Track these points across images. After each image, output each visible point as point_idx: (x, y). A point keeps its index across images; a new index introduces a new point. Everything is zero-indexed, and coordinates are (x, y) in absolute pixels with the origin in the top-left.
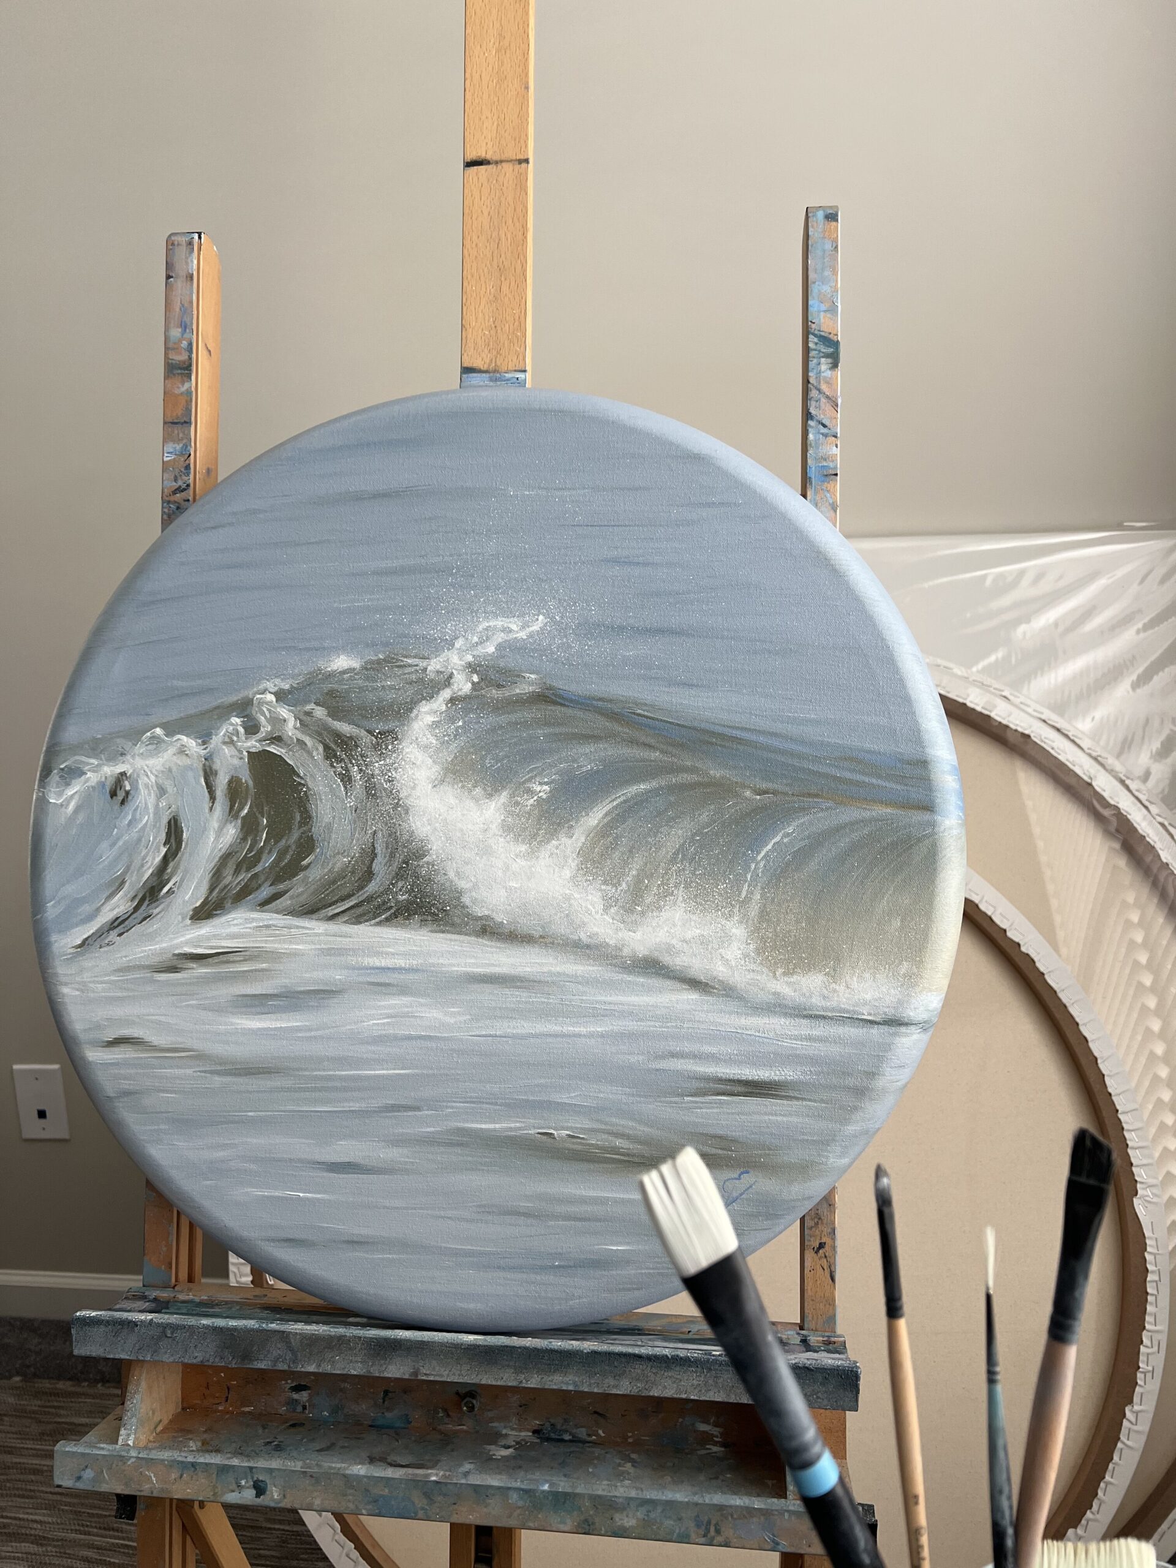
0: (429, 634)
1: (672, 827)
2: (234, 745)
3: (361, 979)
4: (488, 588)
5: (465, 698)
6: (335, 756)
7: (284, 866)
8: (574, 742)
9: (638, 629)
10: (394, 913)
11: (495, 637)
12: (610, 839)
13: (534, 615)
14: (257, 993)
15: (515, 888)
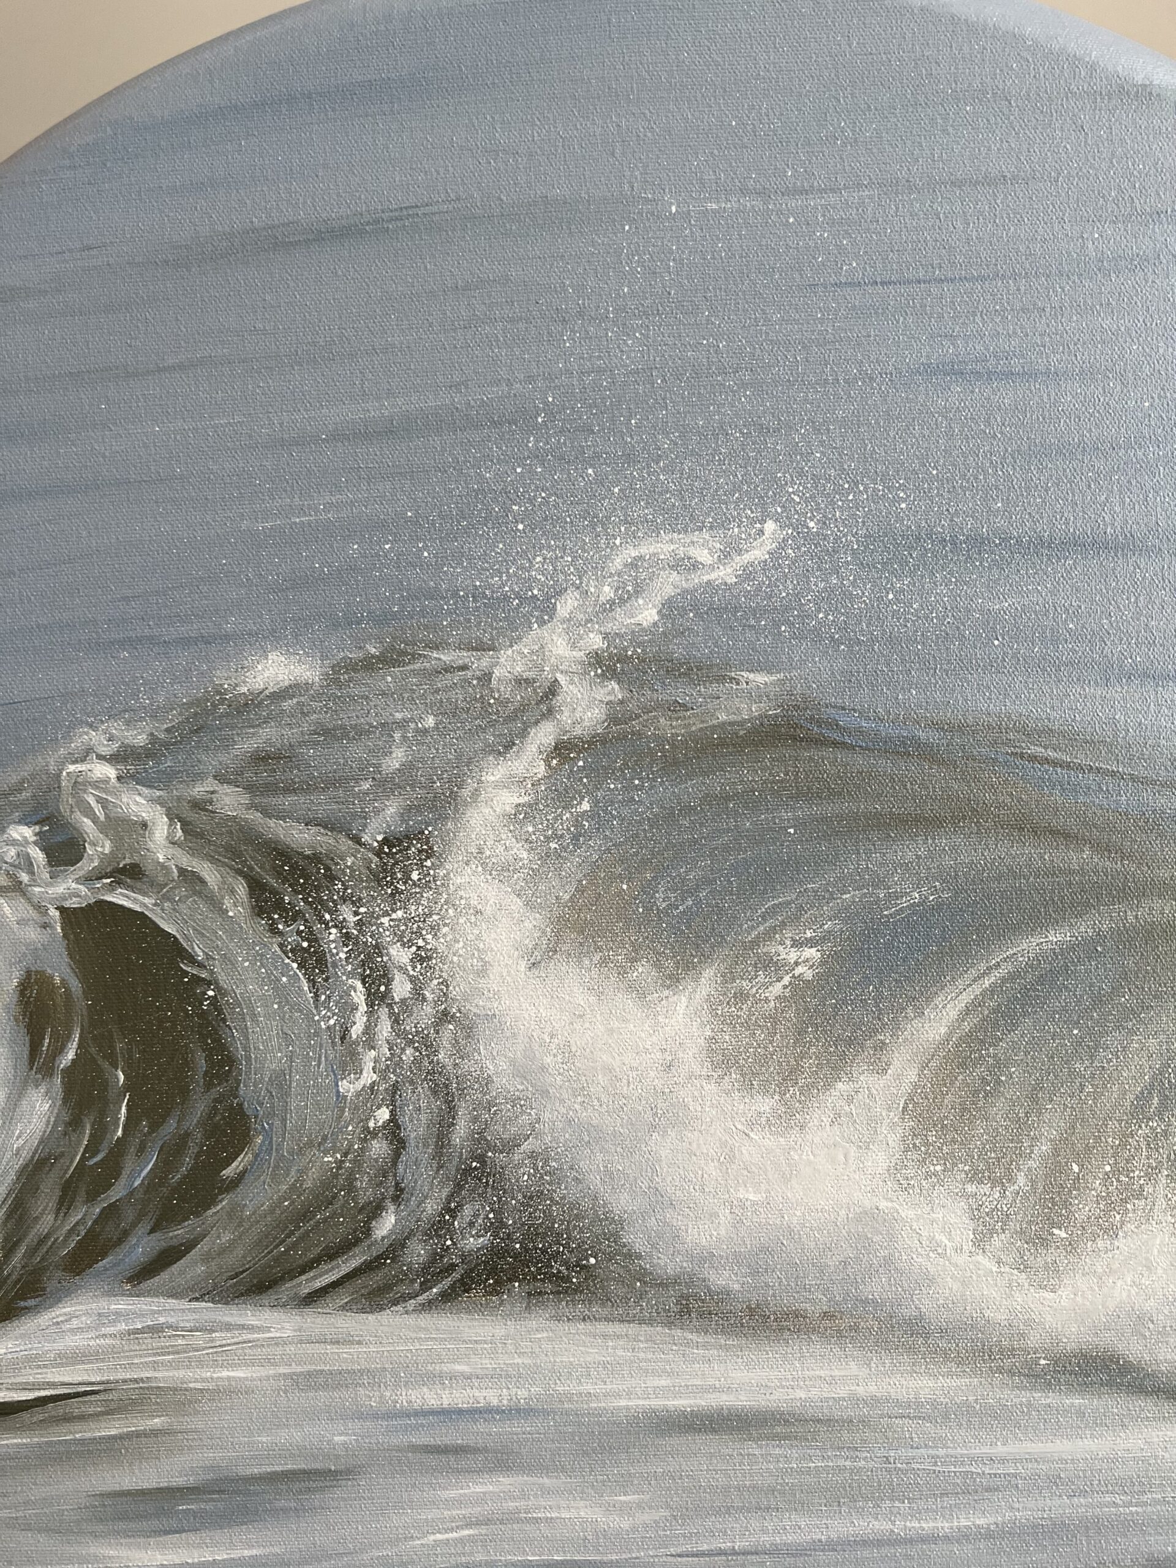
0: (490, 586)
1: (1132, 1032)
2: (24, 893)
3: (395, 1441)
4: (630, 458)
5: (592, 744)
6: (279, 906)
7: (180, 1183)
8: (874, 836)
9: (1019, 542)
10: (461, 1280)
11: (657, 583)
12: (980, 1070)
13: (753, 521)
14: (146, 1485)
15: (754, 1203)
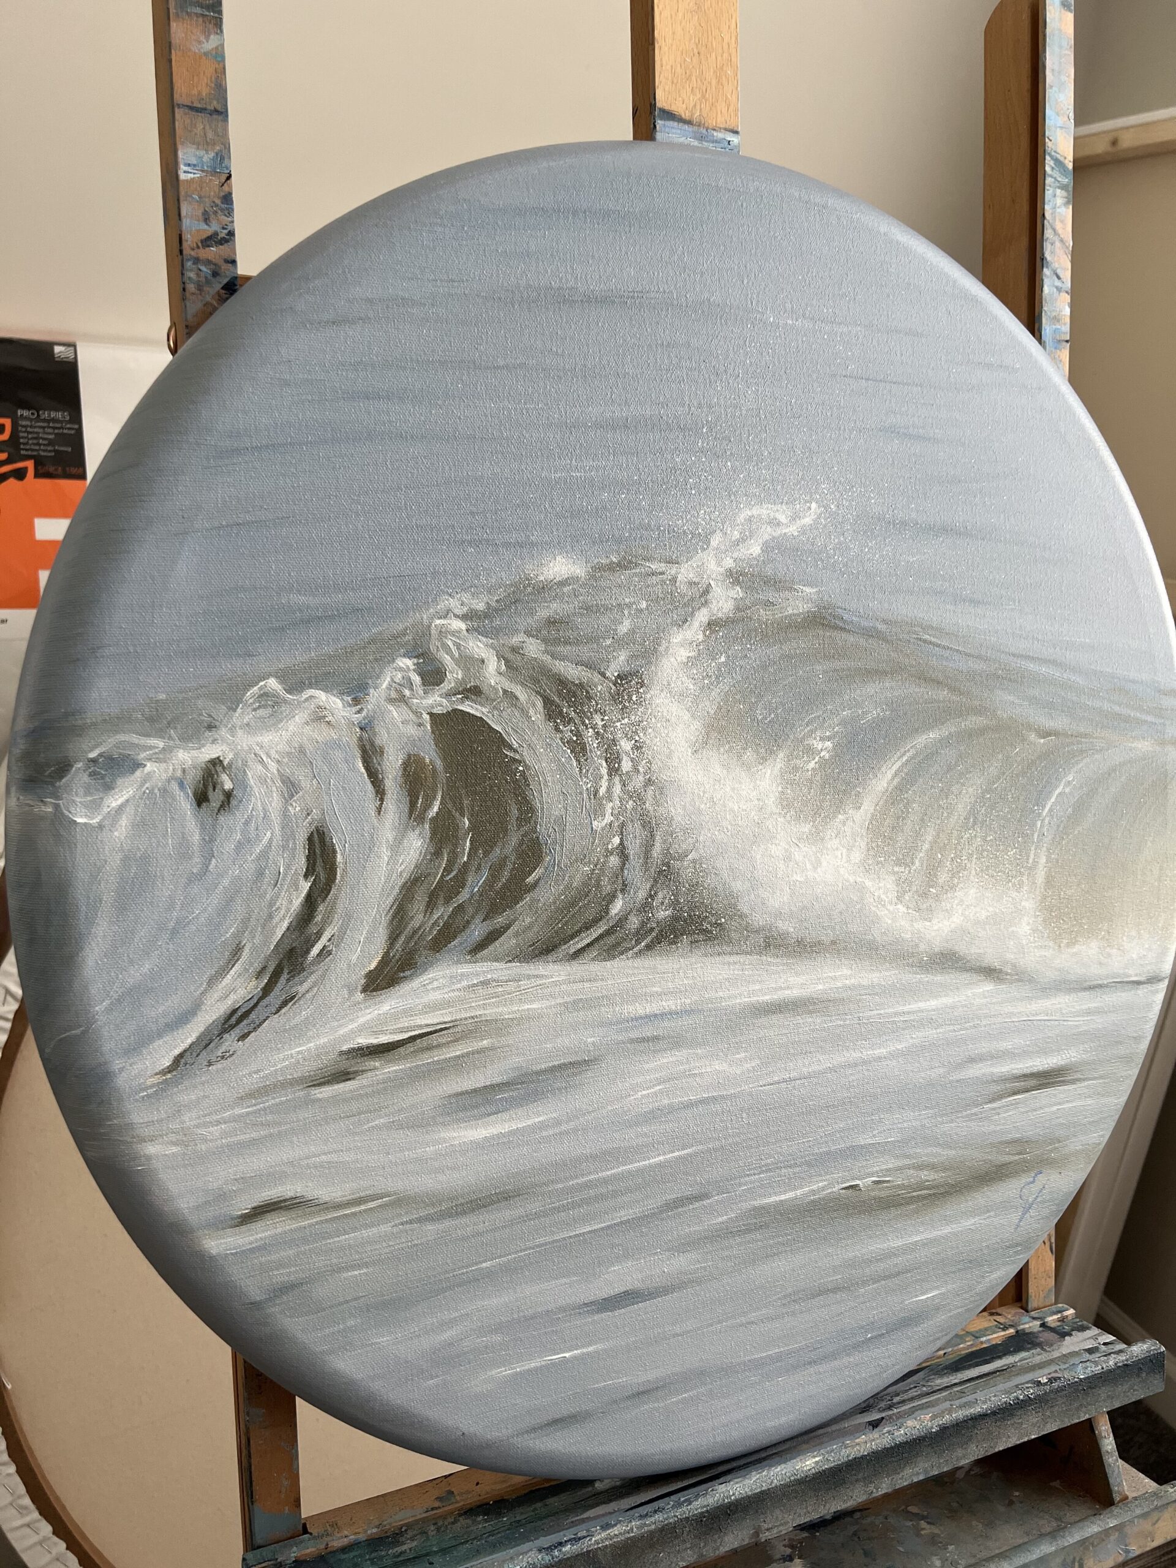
0: (677, 526)
4: (748, 459)
9: (921, 526)
13: (806, 502)
